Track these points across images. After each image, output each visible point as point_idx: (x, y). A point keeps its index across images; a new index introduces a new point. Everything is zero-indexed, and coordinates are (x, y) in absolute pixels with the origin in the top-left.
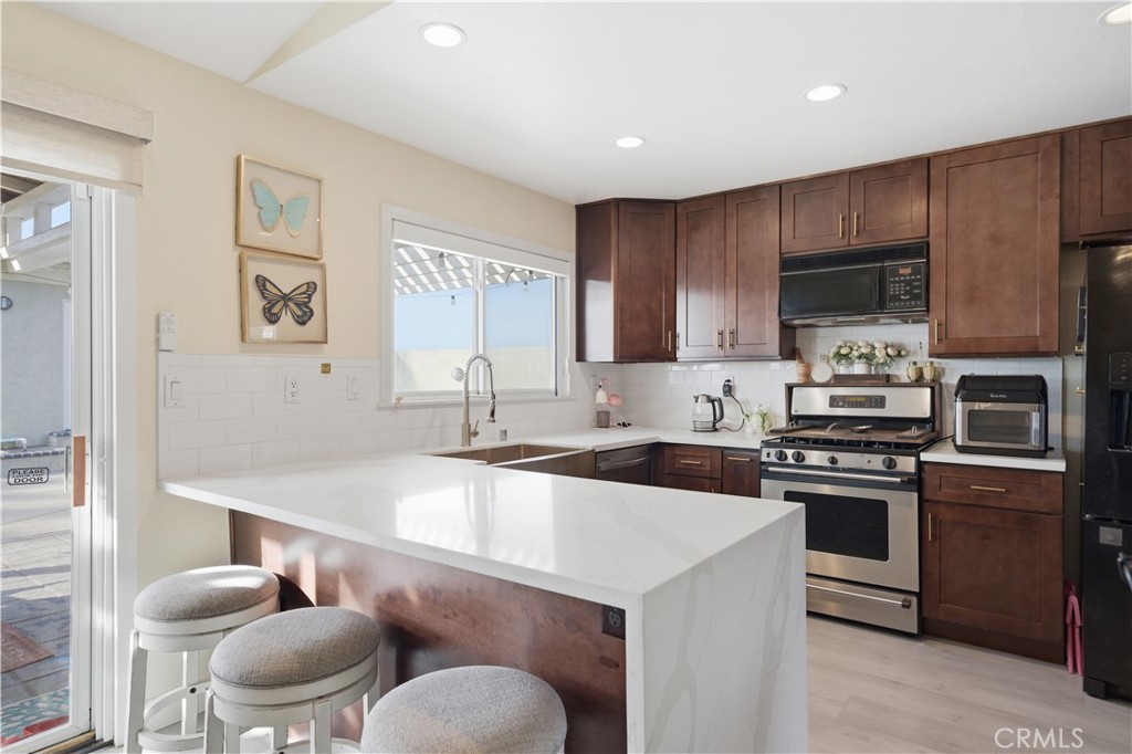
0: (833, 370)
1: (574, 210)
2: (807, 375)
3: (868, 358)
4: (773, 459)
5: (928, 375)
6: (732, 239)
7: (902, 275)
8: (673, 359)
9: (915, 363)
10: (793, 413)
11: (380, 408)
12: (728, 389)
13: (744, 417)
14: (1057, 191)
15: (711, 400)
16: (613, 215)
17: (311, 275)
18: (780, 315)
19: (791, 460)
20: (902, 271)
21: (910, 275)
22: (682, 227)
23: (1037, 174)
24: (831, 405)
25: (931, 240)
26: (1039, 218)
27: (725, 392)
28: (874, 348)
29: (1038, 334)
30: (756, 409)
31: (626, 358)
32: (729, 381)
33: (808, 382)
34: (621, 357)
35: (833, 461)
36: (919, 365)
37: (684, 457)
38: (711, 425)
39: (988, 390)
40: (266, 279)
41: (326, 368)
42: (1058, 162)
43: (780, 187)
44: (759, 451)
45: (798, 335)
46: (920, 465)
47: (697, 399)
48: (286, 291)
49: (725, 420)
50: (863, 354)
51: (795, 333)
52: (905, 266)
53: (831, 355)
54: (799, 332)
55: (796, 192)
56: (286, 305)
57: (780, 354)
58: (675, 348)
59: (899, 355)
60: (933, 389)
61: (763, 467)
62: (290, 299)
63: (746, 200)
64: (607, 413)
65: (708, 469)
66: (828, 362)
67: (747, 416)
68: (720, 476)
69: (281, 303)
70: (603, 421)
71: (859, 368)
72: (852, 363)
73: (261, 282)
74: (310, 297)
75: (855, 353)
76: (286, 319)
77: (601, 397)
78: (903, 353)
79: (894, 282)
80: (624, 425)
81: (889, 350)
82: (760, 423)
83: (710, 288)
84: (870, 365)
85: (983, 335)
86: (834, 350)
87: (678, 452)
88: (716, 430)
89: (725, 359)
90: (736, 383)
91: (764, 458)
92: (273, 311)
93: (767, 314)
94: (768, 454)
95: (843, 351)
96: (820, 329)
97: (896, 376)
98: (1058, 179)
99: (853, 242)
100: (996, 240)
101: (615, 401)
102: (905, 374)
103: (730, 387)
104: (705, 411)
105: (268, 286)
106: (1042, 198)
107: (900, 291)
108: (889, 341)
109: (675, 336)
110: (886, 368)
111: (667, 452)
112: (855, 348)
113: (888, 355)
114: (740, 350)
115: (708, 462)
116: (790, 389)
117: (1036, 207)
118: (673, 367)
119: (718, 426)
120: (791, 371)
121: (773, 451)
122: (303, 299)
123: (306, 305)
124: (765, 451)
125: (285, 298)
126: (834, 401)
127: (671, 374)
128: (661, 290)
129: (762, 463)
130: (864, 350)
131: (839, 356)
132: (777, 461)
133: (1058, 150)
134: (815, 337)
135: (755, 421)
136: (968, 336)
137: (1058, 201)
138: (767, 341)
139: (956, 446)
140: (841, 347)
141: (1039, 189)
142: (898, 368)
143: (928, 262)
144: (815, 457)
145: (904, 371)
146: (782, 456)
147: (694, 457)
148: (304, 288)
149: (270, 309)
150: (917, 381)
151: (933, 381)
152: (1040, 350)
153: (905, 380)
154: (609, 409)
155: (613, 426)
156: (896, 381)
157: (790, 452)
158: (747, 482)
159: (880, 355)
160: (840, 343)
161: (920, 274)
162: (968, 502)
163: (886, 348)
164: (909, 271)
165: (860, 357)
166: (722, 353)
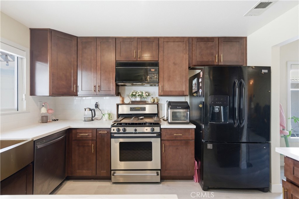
0: (130, 100)
1: (29, 31)
2: (123, 101)
3: (141, 96)
4: (115, 131)
5: (156, 101)
6: (99, 54)
7: (152, 71)
8: (77, 95)
9: (153, 98)
10: (119, 113)
12: (97, 106)
13: (102, 115)
14: (188, 53)
15: (91, 110)
16: (49, 35)
18: (116, 81)
19: (121, 131)
20: (152, 70)
21: (154, 71)
22: (80, 47)
23: (183, 47)
24: (131, 110)
25: (159, 61)
26: (184, 59)
27: (95, 107)
28: (142, 93)
29: (184, 90)
30: (107, 112)
31: (55, 94)
32: (97, 103)
33: (123, 104)
34: (53, 94)
35: (136, 130)
36: (154, 98)
37: (81, 133)
38: (91, 119)
39: (177, 106)
42: (188, 45)
43: (116, 39)
44: (110, 129)
45: (120, 88)
46: (161, 129)
47: (85, 109)
49: (96, 116)
50: (139, 95)
51: (119, 88)
52: (153, 69)
53: (130, 95)
54: (120, 87)
55: (121, 41)
57: (116, 94)
58: (77, 91)
59: (149, 95)
60: (158, 105)
61: (112, 134)
63: (104, 41)
64: (47, 117)
65: (91, 137)
66: (129, 97)
67: (104, 115)
68: (95, 139)
70: (45, 120)
71: (138, 99)
72: (136, 97)
75: (137, 94)
77: (44, 110)
78: (150, 95)
79: (150, 73)
80: (55, 120)
81: (147, 93)
82: (108, 117)
83: (91, 70)
84: (141, 98)
85: (172, 90)
86: (131, 93)
87: (78, 131)
88: (93, 120)
89: (97, 95)
90: (99, 104)
91: (112, 131)
93: (111, 81)
94: (114, 130)
95: (134, 94)
96: (126, 87)
97: (148, 101)
98: (188, 50)
99: (138, 60)
100: (175, 64)
101: (50, 111)
102: (150, 101)
103: (97, 105)
104: (89, 114)
106: (185, 54)
107: (151, 76)
108: (146, 91)
109: (77, 87)
110: (146, 99)
111: (74, 131)
112: (137, 93)
113: (146, 95)
114: (102, 93)
115: (91, 134)
116: (118, 105)
117: (183, 56)
118: (76, 98)
119: (93, 119)
120: (118, 100)
121: (115, 128)
124: (113, 128)
126: (132, 109)
127: (75, 100)
128: (71, 69)
129: (111, 133)
130: (140, 94)
131: (133, 95)
132: (117, 132)
133: (188, 42)
134: (125, 89)
135: (106, 116)
136: (168, 90)
137: (188, 55)
138: (111, 90)
139: (168, 122)
140: (133, 92)
141: (184, 52)
142: (148, 99)
143: (159, 68)
144: (130, 129)
145: (149, 100)
146: (119, 130)
147: (85, 133)
150: (153, 103)
151: (157, 103)
152: (185, 94)
153: (150, 102)
154: (48, 115)
155: (49, 122)
156: (147, 103)
157: (121, 128)
158: (106, 140)
159: (144, 95)
160: (133, 91)
161: (157, 71)
162: (173, 139)
163: (146, 93)
164: (154, 70)
165: (139, 96)
166: (95, 93)
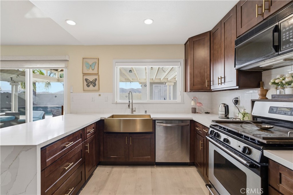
1: (184, 46)
2: (265, 95)
6: (223, 38)
7: (291, 25)
8: (210, 90)
10: (253, 114)
11: (112, 103)
15: (224, 106)
16: (189, 44)
17: (96, 77)
18: (235, 67)
22: (212, 40)
24: (270, 112)
27: (235, 103)
30: (242, 111)
32: (237, 98)
38: (224, 116)
40: (87, 79)
41: (100, 95)
43: (236, 6)
48: (91, 81)
54: (264, 73)
55: (242, 4)
56: (91, 83)
58: (210, 86)
62: (92, 82)
63: (227, 19)
68: (203, 137)
69: (90, 83)
70: (193, 111)
71: (288, 91)
73: (86, 80)
74: (95, 82)
75: (284, 82)
76: (91, 86)
77: (192, 103)
79: (286, 32)
80: (207, 113)
82: (242, 118)
86: (272, 81)
88: (228, 118)
90: (240, 99)
92: (89, 85)
95: (277, 81)
99: (265, 17)
103: (237, 101)
105: (88, 80)
107: (289, 36)
109: (210, 81)
116: (253, 102)
122: (94, 82)
123: (95, 83)
125: (91, 82)
128: (205, 65)
134: (271, 74)
135: (240, 116)
147: (199, 127)
148: (95, 80)
149: (88, 84)
155: (198, 113)
